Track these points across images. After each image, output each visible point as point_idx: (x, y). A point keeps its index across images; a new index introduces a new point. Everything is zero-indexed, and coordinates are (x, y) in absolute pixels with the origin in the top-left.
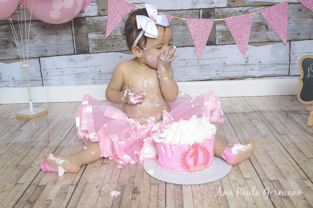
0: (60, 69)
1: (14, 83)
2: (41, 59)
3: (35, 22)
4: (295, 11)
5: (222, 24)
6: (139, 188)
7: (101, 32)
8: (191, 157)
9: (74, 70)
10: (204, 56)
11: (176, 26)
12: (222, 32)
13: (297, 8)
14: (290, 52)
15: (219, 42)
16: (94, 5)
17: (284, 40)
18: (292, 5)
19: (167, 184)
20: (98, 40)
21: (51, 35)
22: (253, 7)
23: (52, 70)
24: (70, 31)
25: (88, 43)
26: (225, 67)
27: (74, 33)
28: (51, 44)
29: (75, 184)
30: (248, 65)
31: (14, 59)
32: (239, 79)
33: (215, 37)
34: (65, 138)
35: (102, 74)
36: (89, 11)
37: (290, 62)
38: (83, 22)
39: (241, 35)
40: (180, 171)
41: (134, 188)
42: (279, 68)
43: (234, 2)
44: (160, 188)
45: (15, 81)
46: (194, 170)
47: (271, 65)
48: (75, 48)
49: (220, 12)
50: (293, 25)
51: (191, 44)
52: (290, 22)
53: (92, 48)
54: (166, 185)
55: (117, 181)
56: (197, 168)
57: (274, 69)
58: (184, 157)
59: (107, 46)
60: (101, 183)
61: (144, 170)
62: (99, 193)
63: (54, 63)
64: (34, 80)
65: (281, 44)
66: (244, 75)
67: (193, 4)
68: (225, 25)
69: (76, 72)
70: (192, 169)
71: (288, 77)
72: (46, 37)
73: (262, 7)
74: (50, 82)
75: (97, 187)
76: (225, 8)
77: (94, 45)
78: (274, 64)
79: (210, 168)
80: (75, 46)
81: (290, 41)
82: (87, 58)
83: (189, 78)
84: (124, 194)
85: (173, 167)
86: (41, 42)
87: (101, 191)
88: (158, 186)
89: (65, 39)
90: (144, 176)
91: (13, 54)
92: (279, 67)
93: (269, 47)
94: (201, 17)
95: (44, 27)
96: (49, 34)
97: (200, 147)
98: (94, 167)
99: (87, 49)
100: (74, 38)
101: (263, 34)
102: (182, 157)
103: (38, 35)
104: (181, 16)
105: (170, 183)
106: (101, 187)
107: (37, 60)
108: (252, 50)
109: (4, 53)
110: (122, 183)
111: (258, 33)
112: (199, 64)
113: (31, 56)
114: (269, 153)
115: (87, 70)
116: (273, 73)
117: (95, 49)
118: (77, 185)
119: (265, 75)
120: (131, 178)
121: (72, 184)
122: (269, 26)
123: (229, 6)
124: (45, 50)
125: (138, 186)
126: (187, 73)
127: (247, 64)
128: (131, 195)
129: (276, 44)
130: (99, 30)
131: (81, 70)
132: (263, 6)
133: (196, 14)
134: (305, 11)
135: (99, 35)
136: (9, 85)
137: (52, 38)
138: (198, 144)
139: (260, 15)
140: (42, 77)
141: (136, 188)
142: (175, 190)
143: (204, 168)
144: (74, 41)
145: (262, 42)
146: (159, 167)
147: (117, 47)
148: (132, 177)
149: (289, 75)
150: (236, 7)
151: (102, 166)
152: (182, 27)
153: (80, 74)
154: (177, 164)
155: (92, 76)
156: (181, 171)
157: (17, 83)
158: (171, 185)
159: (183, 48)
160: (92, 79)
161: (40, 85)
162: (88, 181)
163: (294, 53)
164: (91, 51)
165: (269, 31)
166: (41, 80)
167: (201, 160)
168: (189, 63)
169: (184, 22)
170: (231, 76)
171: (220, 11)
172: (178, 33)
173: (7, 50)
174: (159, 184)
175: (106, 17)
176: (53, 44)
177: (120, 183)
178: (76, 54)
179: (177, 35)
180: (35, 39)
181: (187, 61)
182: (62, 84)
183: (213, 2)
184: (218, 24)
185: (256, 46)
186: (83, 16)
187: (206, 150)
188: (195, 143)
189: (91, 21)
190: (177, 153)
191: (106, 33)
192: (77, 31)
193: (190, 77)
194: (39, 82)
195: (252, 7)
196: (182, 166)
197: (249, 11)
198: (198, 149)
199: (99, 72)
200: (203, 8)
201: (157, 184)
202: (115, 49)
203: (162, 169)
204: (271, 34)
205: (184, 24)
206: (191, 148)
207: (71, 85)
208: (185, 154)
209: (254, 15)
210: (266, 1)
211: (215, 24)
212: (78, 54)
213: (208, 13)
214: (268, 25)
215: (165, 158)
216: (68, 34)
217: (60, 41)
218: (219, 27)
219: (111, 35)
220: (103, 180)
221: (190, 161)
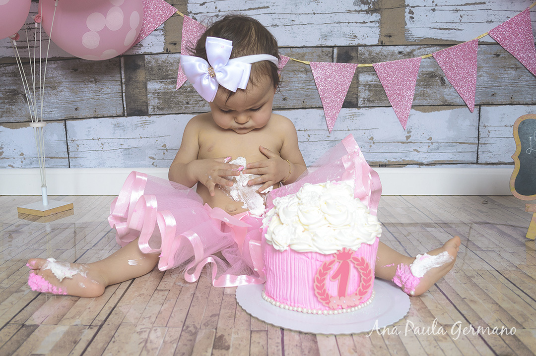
0: (98, 139)
1: (22, 162)
2: (68, 122)
3: (61, 61)
4: (490, 56)
5: (369, 73)
6: (226, 337)
7: (169, 80)
8: (334, 277)
9: (122, 141)
10: (339, 125)
11: (294, 73)
12: (369, 86)
13: (493, 52)
14: (479, 123)
15: (363, 102)
16: (158, 35)
17: (470, 104)
18: (484, 46)
19: (285, 332)
20: (164, 93)
21: (87, 83)
22: (421, 46)
23: (85, 142)
24: (117, 77)
25: (147, 97)
26: (372, 145)
27: (123, 81)
28: (86, 98)
29: (97, 326)
30: (411, 142)
31: (25, 122)
32: (395, 166)
33: (357, 95)
34: (94, 246)
35: (167, 150)
36: (151, 44)
37: (479, 140)
38: (140, 63)
39: (400, 92)
40: (309, 307)
41: (217, 337)
42: (460, 150)
43: (390, 36)
44: (270, 338)
45: (24, 159)
46: (338, 305)
47: (449, 144)
48: (125, 106)
49: (367, 54)
50: (485, 79)
51: (317, 104)
52: (480, 73)
53: (152, 107)
54: (283, 334)
55: (182, 322)
56: (344, 301)
57: (453, 151)
58: (319, 278)
59: (177, 103)
60: (151, 326)
61: (237, 303)
62: (143, 345)
63: (89, 130)
64: (55, 158)
65: (465, 109)
66: (403, 160)
67: (323, 38)
68: (373, 74)
69: (125, 146)
70: (334, 302)
71: (475, 165)
72: (78, 86)
73: (435, 48)
74: (81, 161)
75: (140, 333)
76: (376, 47)
77: (157, 101)
78: (452, 142)
79: (368, 303)
80: (125, 103)
81: (480, 106)
82: (144, 123)
83: (312, 162)
84: (195, 350)
85: (296, 298)
86: (70, 94)
87: (149, 341)
88: (267, 335)
89: (109, 91)
90: (238, 313)
91: (22, 113)
92: (461, 148)
93: (446, 114)
94: (335, 60)
95: (76, 70)
96: (83, 81)
97: (353, 258)
98: (140, 295)
99: (144, 108)
100: (124, 88)
101: (437, 93)
102: (317, 278)
103: (66, 82)
104: (303, 56)
105: (291, 330)
106: (150, 332)
107: (62, 124)
108: (418, 118)
109: (8, 112)
110: (193, 327)
111: (428, 90)
112: (329, 138)
113: (53, 116)
114: (474, 280)
115: (143, 143)
116: (451, 158)
117: (158, 108)
118: (101, 326)
119: (438, 161)
120: (210, 317)
121: (90, 326)
122: (446, 80)
123: (382, 43)
124: (76, 107)
125: (226, 334)
126: (310, 153)
127: (409, 141)
128: (210, 350)
129: (457, 110)
130: (165, 77)
131: (133, 143)
132: (438, 45)
133: (327, 55)
134: (505, 58)
135: (165, 84)
136: (14, 165)
137: (87, 87)
138: (350, 252)
139: (432, 60)
140: (68, 152)
141: (221, 337)
142: (303, 345)
143: (359, 302)
144: (124, 94)
145: (434, 106)
146: (266, 298)
147: (194, 106)
148: (212, 316)
149: (477, 163)
150: (394, 46)
151: (155, 295)
152: (304, 76)
153: (130, 150)
154: (304, 291)
155: (150, 153)
156: (313, 306)
157: (28, 161)
158: (293, 333)
159: (303, 110)
160: (151, 158)
161: (64, 166)
162: (123, 321)
163: (486, 127)
164: (150, 111)
165: (445, 87)
166: (66, 158)
167: (352, 285)
168: (313, 136)
169: (308, 67)
170: (381, 160)
171: (367, 51)
172: (297, 85)
173: (13, 107)
174: (267, 331)
175: (177, 55)
176: (88, 98)
177: (188, 327)
178: (126, 115)
179: (294, 88)
180: (61, 89)
181: (309, 132)
182: (101, 165)
183: (355, 36)
184: (362, 72)
185: (425, 112)
186: (140, 53)
187: (365, 265)
188: (344, 249)
189: (153, 62)
190: (306, 270)
191: (176, 81)
192: (129, 77)
193: (314, 160)
194: (62, 160)
195: (419, 46)
196: (315, 295)
197: (415, 53)
198: (350, 262)
199: (162, 147)
200: (339, 45)
201: (265, 331)
202: (192, 109)
203: (274, 303)
204: (448, 93)
205: (308, 71)
206: (336, 259)
207: (116, 167)
208: (322, 271)
209: (422, 60)
210: (443, 39)
211: (358, 72)
212: (129, 115)
213: (346, 54)
214: (445, 78)
215: (280, 280)
216: (114, 83)
217: (101, 93)
218: (364, 78)
219: (185, 85)
220: (153, 320)
221: (332, 287)
